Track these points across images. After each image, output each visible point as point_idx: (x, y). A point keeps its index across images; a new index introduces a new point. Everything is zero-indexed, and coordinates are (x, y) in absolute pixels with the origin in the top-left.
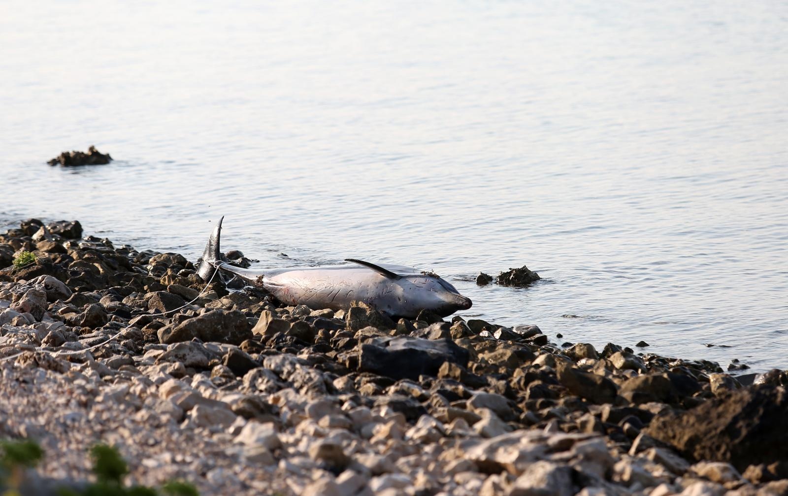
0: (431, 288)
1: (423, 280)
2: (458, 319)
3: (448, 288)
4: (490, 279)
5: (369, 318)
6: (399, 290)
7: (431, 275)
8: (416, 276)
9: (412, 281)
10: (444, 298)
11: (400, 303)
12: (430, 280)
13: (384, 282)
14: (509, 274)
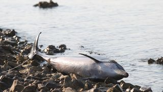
0: (112, 68)
1: (109, 64)
2: (123, 82)
3: (120, 68)
4: (154, 61)
5: (72, 83)
6: (100, 68)
7: (113, 62)
8: (107, 62)
9: (105, 64)
10: (118, 72)
11: (100, 73)
12: (113, 64)
13: (94, 64)
14: (161, 59)
